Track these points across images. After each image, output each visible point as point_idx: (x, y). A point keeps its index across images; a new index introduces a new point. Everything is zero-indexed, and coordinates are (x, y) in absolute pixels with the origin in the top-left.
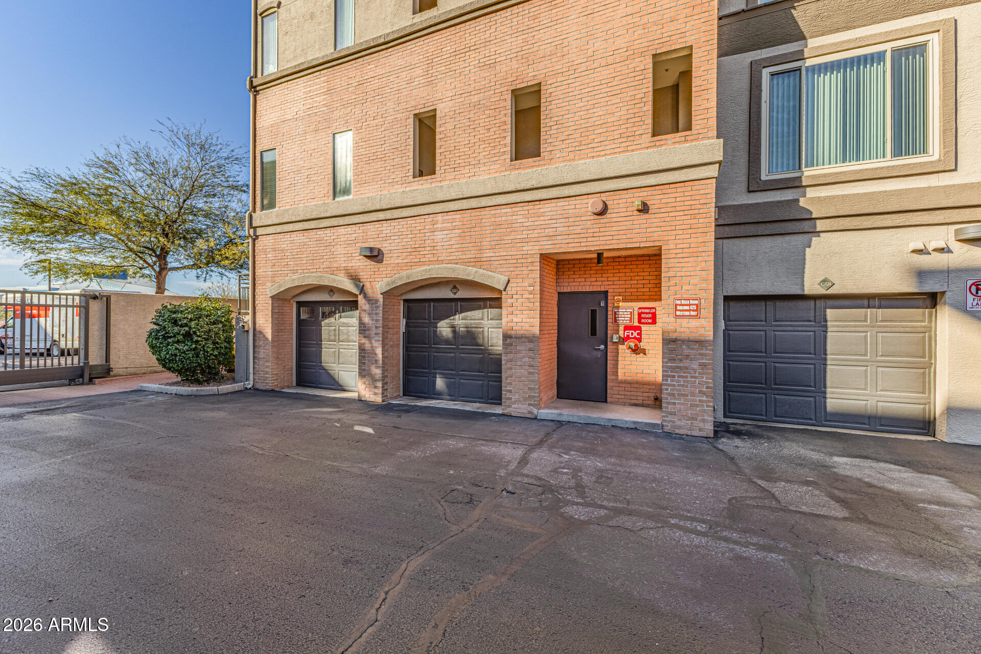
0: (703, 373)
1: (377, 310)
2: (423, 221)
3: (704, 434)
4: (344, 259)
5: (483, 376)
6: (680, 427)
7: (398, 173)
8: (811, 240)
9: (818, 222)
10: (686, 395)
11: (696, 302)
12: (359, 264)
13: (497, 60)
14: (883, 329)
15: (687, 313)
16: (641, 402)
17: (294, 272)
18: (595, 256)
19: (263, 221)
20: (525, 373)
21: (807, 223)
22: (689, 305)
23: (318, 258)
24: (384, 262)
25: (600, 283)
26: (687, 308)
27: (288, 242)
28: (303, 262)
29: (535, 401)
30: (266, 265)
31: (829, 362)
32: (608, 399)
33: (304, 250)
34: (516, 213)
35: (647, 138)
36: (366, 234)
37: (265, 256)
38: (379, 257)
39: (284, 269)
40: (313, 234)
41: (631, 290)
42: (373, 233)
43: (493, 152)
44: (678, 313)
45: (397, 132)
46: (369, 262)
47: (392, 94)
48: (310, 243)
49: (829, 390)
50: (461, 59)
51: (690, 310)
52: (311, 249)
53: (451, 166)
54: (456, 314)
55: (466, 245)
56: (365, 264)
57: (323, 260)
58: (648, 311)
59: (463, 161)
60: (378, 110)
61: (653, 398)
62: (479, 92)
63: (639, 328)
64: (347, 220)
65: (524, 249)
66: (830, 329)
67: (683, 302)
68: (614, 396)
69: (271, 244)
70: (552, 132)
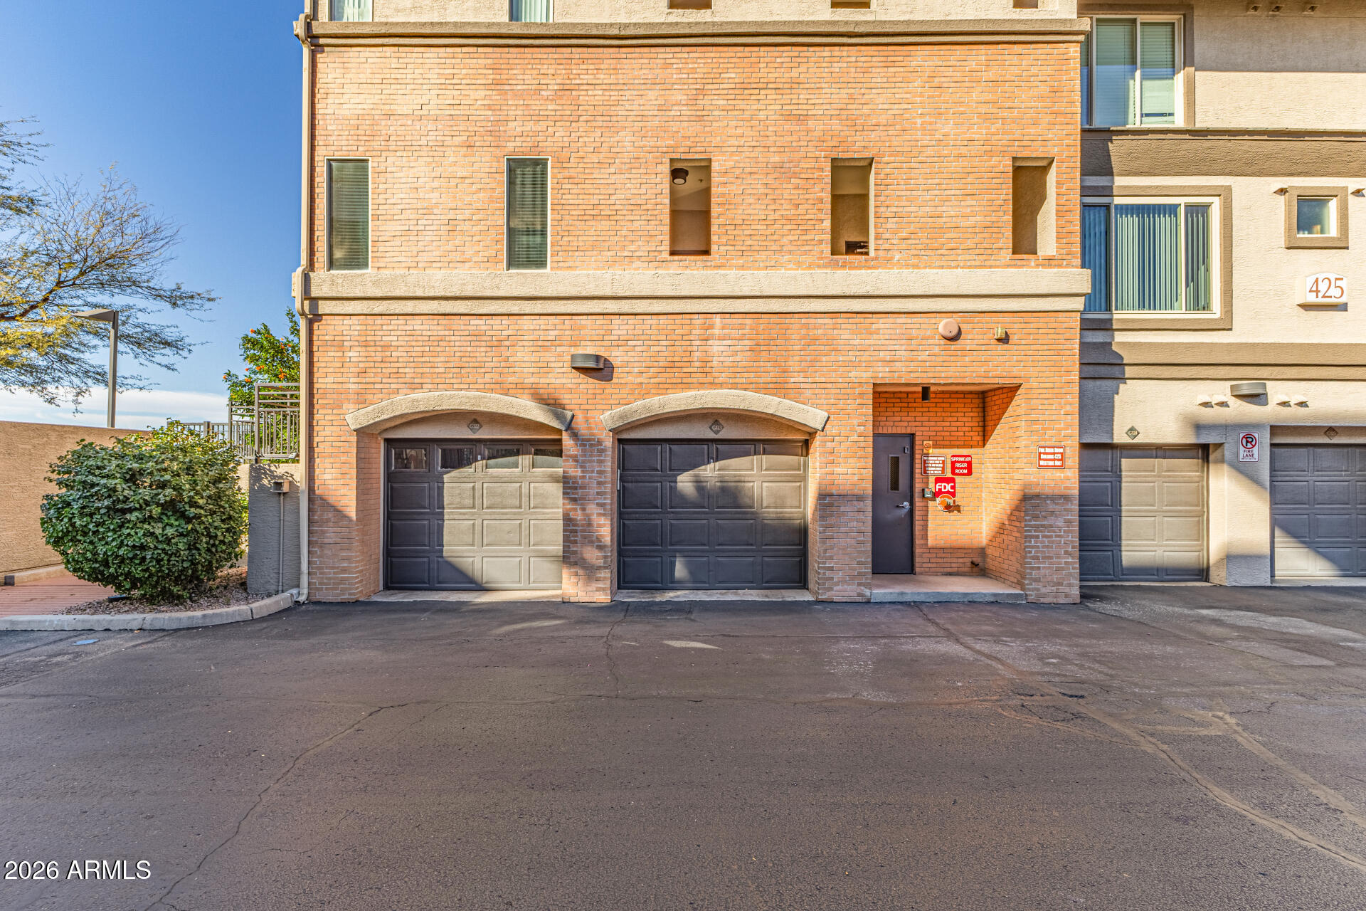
0: (1069, 531)
1: (601, 456)
2: (688, 322)
3: (1070, 600)
4: (531, 370)
5: (752, 551)
6: (1045, 595)
7: (640, 243)
8: (1118, 387)
9: (1126, 368)
10: (1051, 558)
11: (1061, 450)
12: (564, 381)
13: (810, 113)
14: (1167, 479)
15: (1051, 463)
16: (955, 570)
17: (414, 386)
18: (920, 389)
19: (340, 289)
20: (853, 542)
21: (1117, 368)
22: (1054, 454)
23: (471, 365)
24: (615, 380)
25: (906, 424)
26: (1051, 457)
27: (399, 333)
28: (437, 370)
29: (866, 579)
30: (342, 370)
31: (1123, 514)
32: (917, 570)
33: (439, 349)
34: (839, 326)
35: (1007, 254)
36: (577, 333)
37: (340, 354)
38: (604, 372)
39: (390, 381)
40: (462, 322)
41: (943, 434)
42: (591, 332)
43: (804, 238)
44: (1042, 463)
45: (639, 181)
46: (582, 378)
47: (630, 119)
48: (453, 338)
49: (1124, 542)
50: (753, 97)
51: (1054, 460)
52: (456, 349)
53: (737, 248)
54: (709, 463)
55: (762, 364)
56: (576, 381)
57: (483, 370)
58: (962, 459)
59: (756, 243)
60: (602, 139)
61: (969, 564)
62: (782, 149)
63: (953, 480)
64: (539, 307)
65: (850, 375)
66: (1124, 479)
67: (1048, 450)
68: (924, 565)
69: (356, 333)
70: (889, 226)
